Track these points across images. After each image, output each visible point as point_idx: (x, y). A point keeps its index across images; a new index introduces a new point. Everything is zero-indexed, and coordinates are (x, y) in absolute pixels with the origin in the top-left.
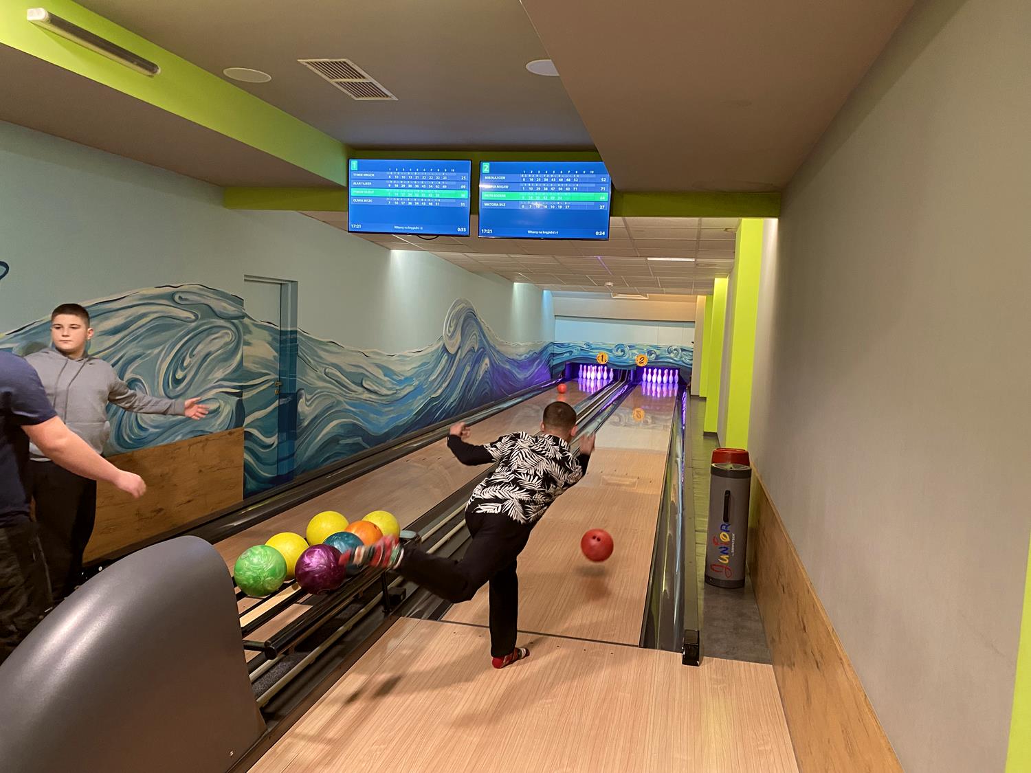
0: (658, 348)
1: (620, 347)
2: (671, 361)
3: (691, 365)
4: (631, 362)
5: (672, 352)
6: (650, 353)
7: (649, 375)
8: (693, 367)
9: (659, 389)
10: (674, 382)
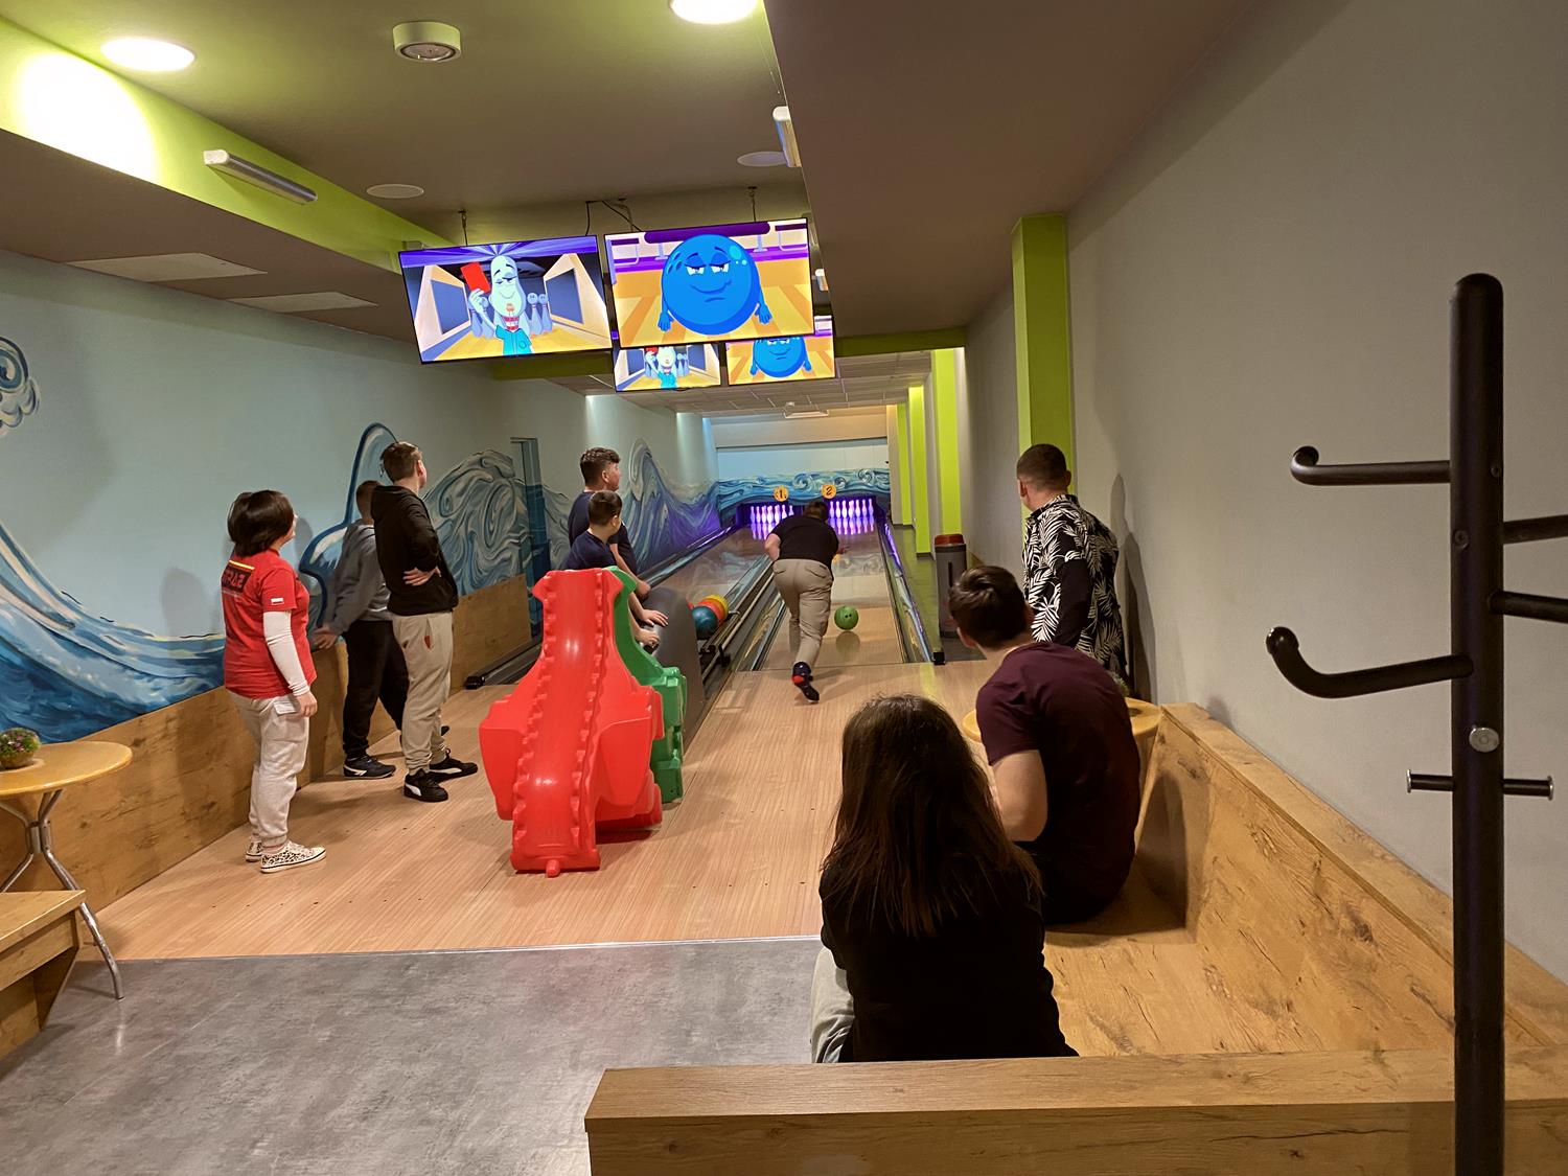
0: (846, 473)
1: (801, 478)
2: (864, 487)
3: (889, 490)
4: (816, 495)
5: (863, 476)
6: (838, 481)
7: (838, 510)
8: (891, 491)
9: (852, 525)
10: (868, 515)
